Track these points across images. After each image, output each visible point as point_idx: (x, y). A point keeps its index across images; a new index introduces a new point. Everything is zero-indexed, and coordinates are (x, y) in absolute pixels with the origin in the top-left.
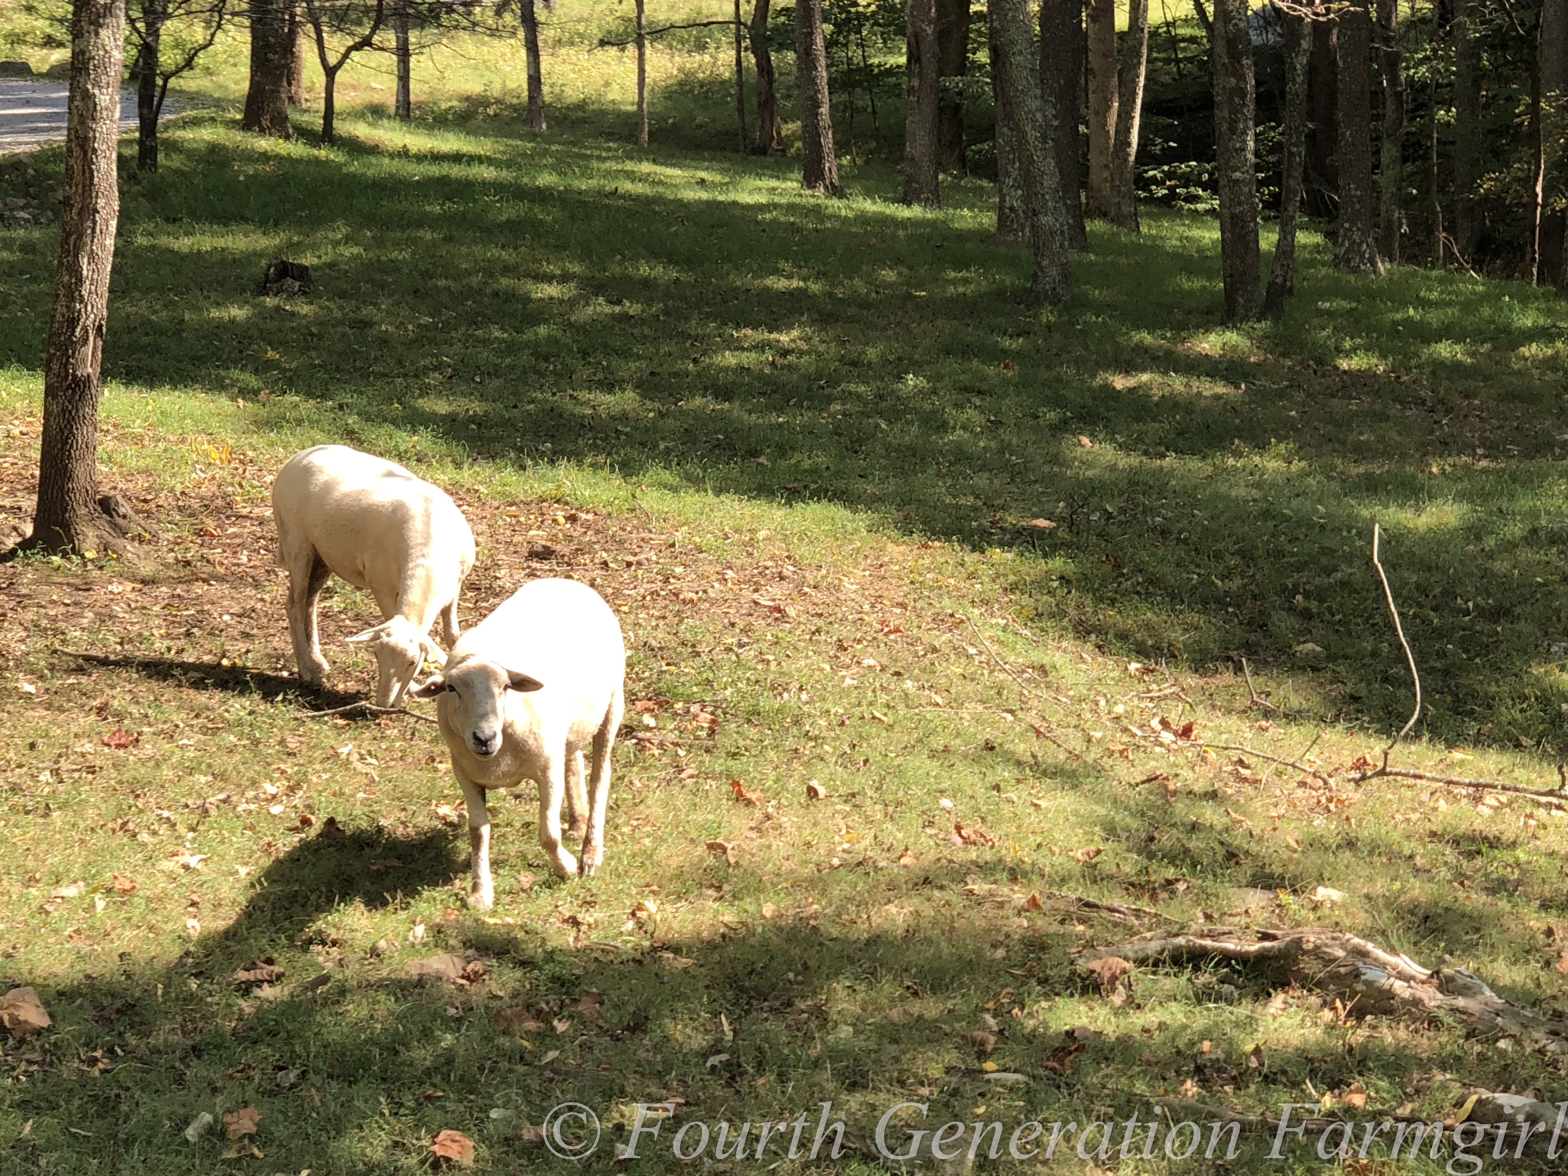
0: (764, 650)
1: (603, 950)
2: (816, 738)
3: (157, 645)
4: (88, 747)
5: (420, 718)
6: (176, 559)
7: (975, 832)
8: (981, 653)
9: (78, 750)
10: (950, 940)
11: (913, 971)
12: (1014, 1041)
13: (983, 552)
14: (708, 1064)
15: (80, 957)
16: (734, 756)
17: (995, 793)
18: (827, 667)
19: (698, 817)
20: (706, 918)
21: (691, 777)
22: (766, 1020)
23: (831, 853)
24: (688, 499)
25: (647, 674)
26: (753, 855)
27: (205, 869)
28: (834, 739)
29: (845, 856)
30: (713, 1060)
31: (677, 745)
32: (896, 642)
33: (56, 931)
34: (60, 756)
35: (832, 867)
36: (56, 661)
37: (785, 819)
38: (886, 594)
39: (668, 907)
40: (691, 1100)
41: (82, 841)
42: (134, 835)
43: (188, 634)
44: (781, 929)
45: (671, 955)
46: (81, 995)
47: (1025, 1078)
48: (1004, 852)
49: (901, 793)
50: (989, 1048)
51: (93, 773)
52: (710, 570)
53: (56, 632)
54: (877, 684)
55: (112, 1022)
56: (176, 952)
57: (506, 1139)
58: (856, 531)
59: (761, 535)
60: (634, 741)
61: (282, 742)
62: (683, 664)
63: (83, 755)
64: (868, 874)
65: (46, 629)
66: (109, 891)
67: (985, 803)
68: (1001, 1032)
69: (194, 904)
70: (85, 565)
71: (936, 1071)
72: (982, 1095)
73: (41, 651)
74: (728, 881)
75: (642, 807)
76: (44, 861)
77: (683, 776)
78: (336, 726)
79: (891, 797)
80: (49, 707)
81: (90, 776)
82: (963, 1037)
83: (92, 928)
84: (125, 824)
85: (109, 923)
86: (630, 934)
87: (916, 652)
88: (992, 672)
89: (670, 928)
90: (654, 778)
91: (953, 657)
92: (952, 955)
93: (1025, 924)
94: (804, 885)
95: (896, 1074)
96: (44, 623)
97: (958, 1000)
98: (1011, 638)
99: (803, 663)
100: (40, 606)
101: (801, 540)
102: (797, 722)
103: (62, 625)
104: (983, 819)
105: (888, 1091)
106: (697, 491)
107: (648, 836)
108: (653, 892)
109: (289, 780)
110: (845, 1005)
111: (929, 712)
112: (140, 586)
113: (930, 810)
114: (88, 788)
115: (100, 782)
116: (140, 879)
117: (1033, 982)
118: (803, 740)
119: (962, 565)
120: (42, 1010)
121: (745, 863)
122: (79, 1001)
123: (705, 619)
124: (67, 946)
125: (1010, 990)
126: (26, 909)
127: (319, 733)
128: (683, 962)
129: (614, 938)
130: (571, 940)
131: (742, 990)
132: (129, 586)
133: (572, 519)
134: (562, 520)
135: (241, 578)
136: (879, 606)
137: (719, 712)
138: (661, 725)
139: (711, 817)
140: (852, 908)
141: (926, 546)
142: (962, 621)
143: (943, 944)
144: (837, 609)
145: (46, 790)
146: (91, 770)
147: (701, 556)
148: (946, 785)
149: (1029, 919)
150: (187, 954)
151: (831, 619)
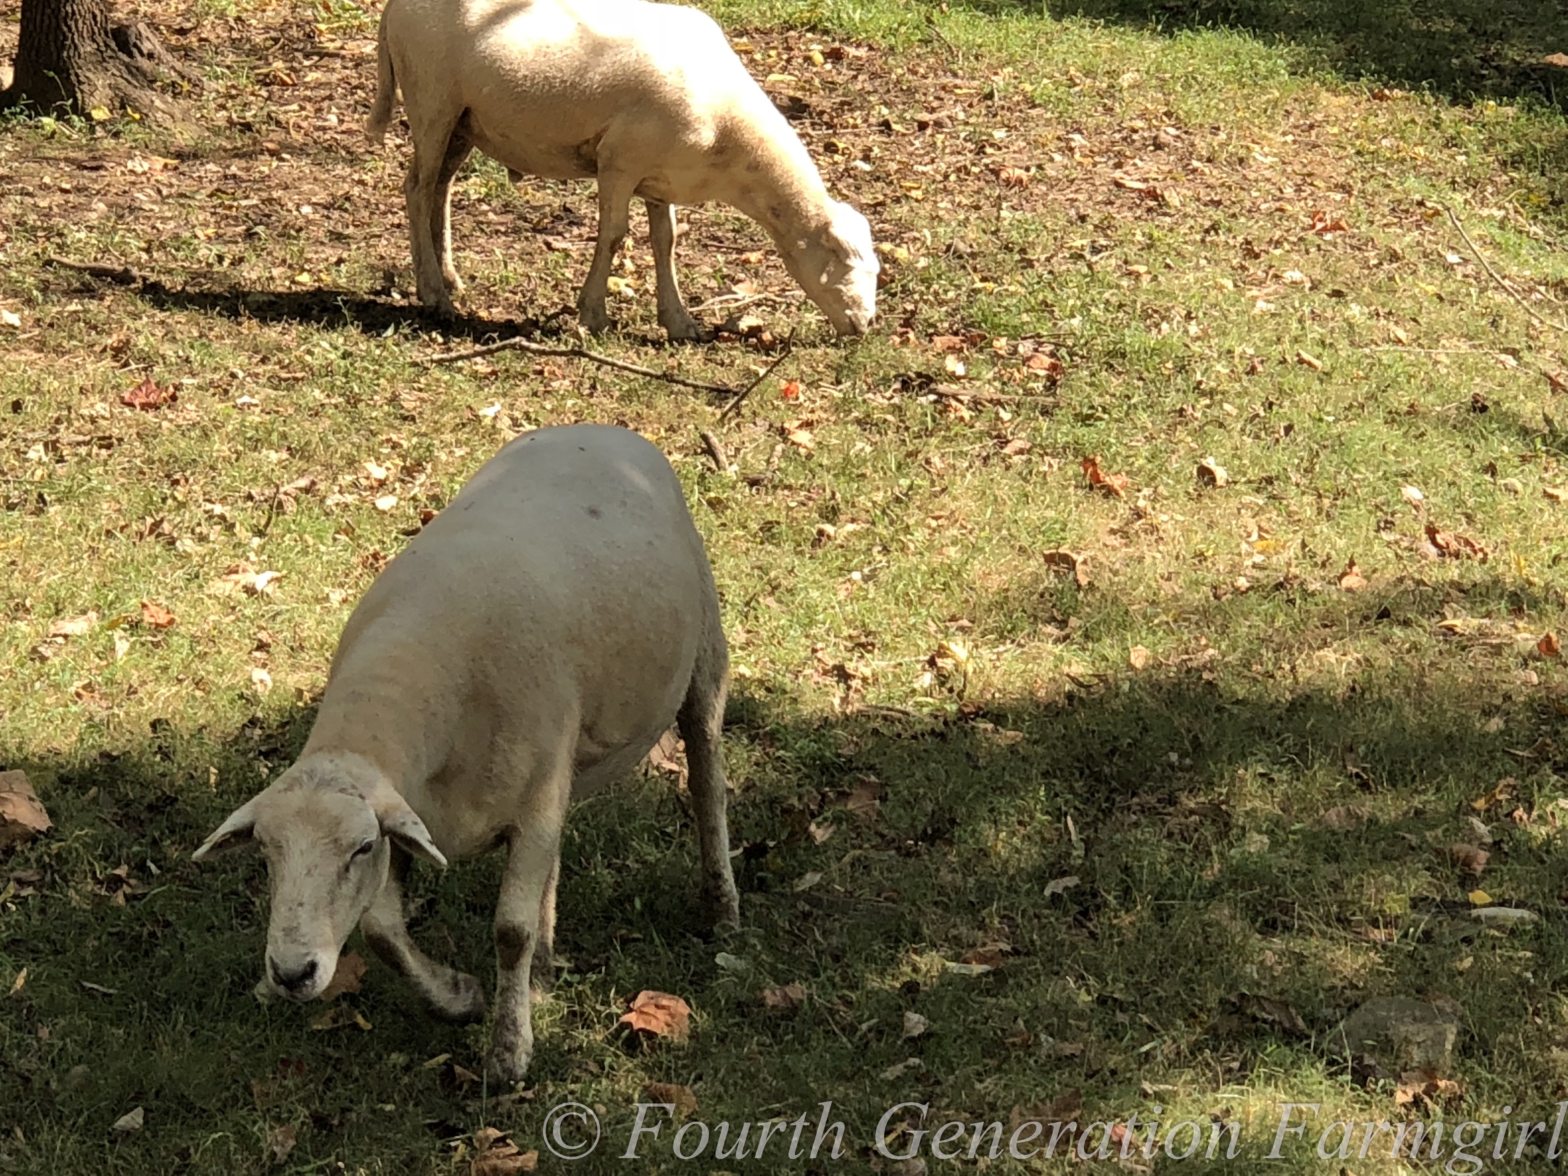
0: (1132, 258)
1: (885, 718)
2: (1211, 393)
3: (202, 252)
4: (101, 408)
5: (602, 362)
6: (230, 120)
7: (1457, 538)
8: (1466, 261)
9: (85, 412)
10: (1418, 705)
11: (1362, 749)
12: (1517, 859)
13: (1469, 106)
14: (1047, 892)
15: (93, 725)
16: (1085, 419)
17: (1487, 477)
18: (1229, 284)
19: (1031, 514)
20: (1044, 669)
21: (1021, 452)
22: (1136, 825)
23: (1235, 569)
24: (1013, 26)
25: (951, 294)
26: (1116, 573)
27: (279, 593)
28: (1239, 395)
29: (1257, 574)
30: (1053, 887)
31: (999, 403)
32: (1335, 245)
33: (56, 686)
34: (58, 421)
35: (1236, 590)
36: (51, 277)
37: (1165, 518)
38: (1318, 170)
39: (985, 651)
40: (1019, 946)
41: (93, 550)
42: (172, 542)
43: (250, 235)
44: (1157, 686)
45: (990, 726)
46: (94, 783)
47: (1535, 917)
48: (1501, 568)
49: (1342, 478)
50: (1479, 869)
51: (109, 447)
52: (1049, 134)
53: (51, 232)
54: (1307, 310)
55: (141, 823)
56: (237, 718)
57: (739, 1004)
58: (1272, 73)
59: (1126, 79)
60: (932, 397)
61: (394, 400)
62: (1007, 279)
63: (93, 420)
64: (1291, 602)
65: (34, 229)
66: (135, 626)
67: (1474, 493)
68: (1497, 844)
69: (262, 646)
70: (92, 130)
71: (1395, 905)
72: (1468, 941)
73: (27, 262)
74: (1076, 613)
75: (945, 499)
76: (37, 580)
77: (1007, 450)
78: (475, 375)
79: (1328, 484)
80: (41, 346)
81: (104, 452)
82: (1438, 852)
83: (110, 682)
84: (157, 524)
85: (135, 674)
86: (928, 693)
87: (1366, 260)
88: (1482, 291)
89: (988, 684)
90: (963, 454)
91: (1422, 269)
92: (1421, 725)
93: (1535, 679)
94: (1195, 618)
95: (1335, 909)
96: (32, 219)
97: (1430, 796)
98: (1513, 238)
99: (1191, 277)
100: (24, 193)
101: (1187, 86)
102: (1182, 368)
103: (58, 222)
104: (1468, 517)
105: (1323, 934)
106: (1027, 12)
107: (954, 543)
108: (962, 629)
109: (404, 458)
110: (1257, 803)
111: (1386, 353)
112: (175, 162)
113: (1387, 503)
114: (101, 470)
115: (119, 462)
116: (181, 608)
117: (1547, 768)
118: (1191, 397)
119: (1437, 126)
120: (38, 805)
121: (1103, 585)
122: (93, 791)
123: (1041, 209)
124: (74, 708)
125: (1511, 781)
126: (11, 653)
127: (449, 386)
128: (1009, 736)
129: (903, 700)
130: (837, 701)
131: (1098, 778)
132: (159, 162)
133: (835, 56)
134: (818, 58)
135: (329, 149)
136: (1308, 190)
137: (1063, 351)
138: (973, 373)
139: (1051, 513)
140: (1268, 654)
141: (1382, 98)
142: (1437, 213)
143: (1408, 710)
144: (1243, 194)
145: (39, 473)
146: (106, 443)
147: (1034, 112)
148: (1412, 464)
149: (1541, 672)
150: (253, 722)
151: (1236, 209)
